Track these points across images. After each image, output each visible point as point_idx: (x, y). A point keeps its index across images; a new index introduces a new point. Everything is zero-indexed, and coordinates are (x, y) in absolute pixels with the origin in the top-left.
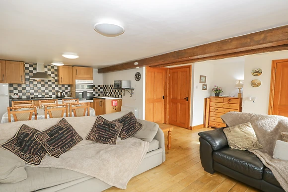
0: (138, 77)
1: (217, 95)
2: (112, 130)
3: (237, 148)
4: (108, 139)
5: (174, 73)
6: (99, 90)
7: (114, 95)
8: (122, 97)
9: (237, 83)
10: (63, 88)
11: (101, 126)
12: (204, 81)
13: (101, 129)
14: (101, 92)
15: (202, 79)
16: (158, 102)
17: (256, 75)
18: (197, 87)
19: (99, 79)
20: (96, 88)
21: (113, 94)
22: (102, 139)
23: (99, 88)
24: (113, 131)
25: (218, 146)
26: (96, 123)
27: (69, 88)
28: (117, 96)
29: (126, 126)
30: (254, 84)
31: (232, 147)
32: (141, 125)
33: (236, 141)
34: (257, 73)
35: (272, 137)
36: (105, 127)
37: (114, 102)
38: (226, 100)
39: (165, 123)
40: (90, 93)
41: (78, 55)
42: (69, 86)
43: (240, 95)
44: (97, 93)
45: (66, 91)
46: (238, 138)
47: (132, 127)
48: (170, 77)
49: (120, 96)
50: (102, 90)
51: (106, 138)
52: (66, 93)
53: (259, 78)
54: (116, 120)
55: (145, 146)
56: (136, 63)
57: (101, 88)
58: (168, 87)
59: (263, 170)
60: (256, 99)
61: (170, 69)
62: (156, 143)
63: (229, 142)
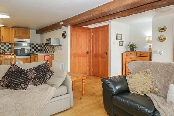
0: (64, 35)
1: (132, 50)
2: (23, 77)
3: (136, 93)
4: (18, 85)
5: (96, 32)
6: (37, 48)
7: (48, 52)
8: (53, 53)
9: (147, 39)
10: (5, 46)
11: (13, 73)
12: (120, 38)
13: (12, 75)
14: (39, 50)
15: (119, 37)
16: (83, 56)
17: (162, 32)
18: (114, 43)
19: (38, 39)
20: (35, 46)
21: (47, 50)
22: (12, 84)
23: (37, 46)
24: (25, 78)
25: (117, 91)
26: (9, 70)
27: (10, 46)
28: (50, 52)
29: (39, 74)
30: (161, 39)
31: (131, 92)
32: (52, 73)
33: (135, 86)
34: (163, 29)
35: (168, 82)
36: (16, 74)
37: (46, 57)
38: (138, 54)
39: (89, 75)
40: (27, 49)
41: (9, 15)
42: (11, 44)
43: (150, 49)
44: (35, 50)
45: (7, 48)
46: (137, 84)
47: (44, 74)
48: (93, 36)
49: (52, 52)
50: (39, 48)
51: (16, 84)
52: (8, 50)
53: (164, 34)
54: (32, 69)
55: (51, 91)
56: (62, 23)
57: (39, 46)
58: (91, 44)
59: (153, 113)
60: (162, 52)
61: (93, 29)
62: (64, 88)
63: (129, 87)
